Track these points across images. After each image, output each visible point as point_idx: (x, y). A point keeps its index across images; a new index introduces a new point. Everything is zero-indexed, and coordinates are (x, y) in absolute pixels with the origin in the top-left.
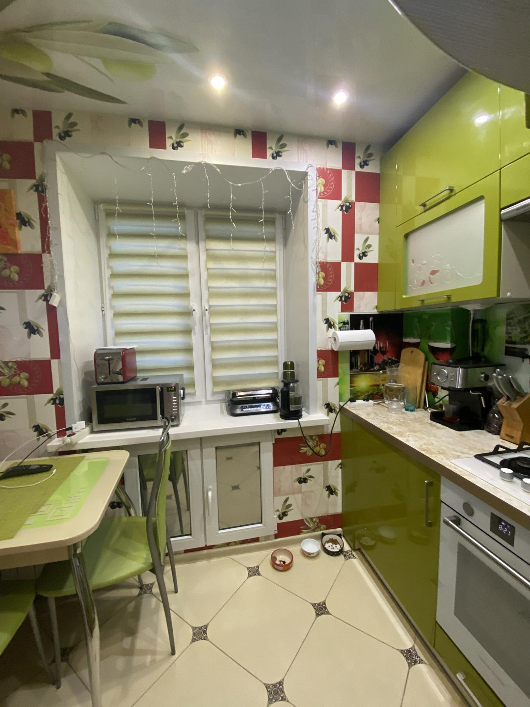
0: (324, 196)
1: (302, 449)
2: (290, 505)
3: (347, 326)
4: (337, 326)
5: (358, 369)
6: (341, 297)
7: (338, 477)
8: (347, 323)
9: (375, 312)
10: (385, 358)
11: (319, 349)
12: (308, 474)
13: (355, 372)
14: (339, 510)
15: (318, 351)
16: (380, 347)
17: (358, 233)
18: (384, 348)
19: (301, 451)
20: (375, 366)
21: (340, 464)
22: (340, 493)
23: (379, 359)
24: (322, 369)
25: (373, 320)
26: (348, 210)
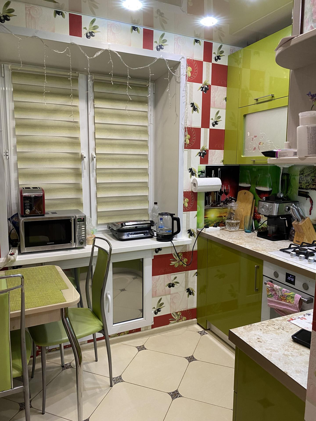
0: (191, 80)
1: (171, 263)
2: (163, 304)
3: (203, 174)
4: (197, 174)
5: (210, 205)
6: (200, 153)
7: (195, 282)
8: (204, 172)
9: (222, 164)
10: (227, 197)
11: (185, 191)
12: (176, 280)
13: (208, 207)
14: (195, 306)
15: (184, 192)
16: (224, 190)
17: (213, 108)
18: (227, 190)
19: (171, 264)
20: (221, 202)
21: (196, 273)
22: (196, 293)
23: (223, 198)
24: (187, 205)
25: (221, 170)
26: (206, 90)
